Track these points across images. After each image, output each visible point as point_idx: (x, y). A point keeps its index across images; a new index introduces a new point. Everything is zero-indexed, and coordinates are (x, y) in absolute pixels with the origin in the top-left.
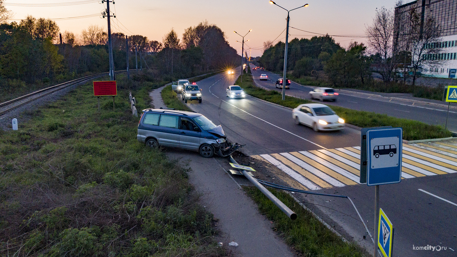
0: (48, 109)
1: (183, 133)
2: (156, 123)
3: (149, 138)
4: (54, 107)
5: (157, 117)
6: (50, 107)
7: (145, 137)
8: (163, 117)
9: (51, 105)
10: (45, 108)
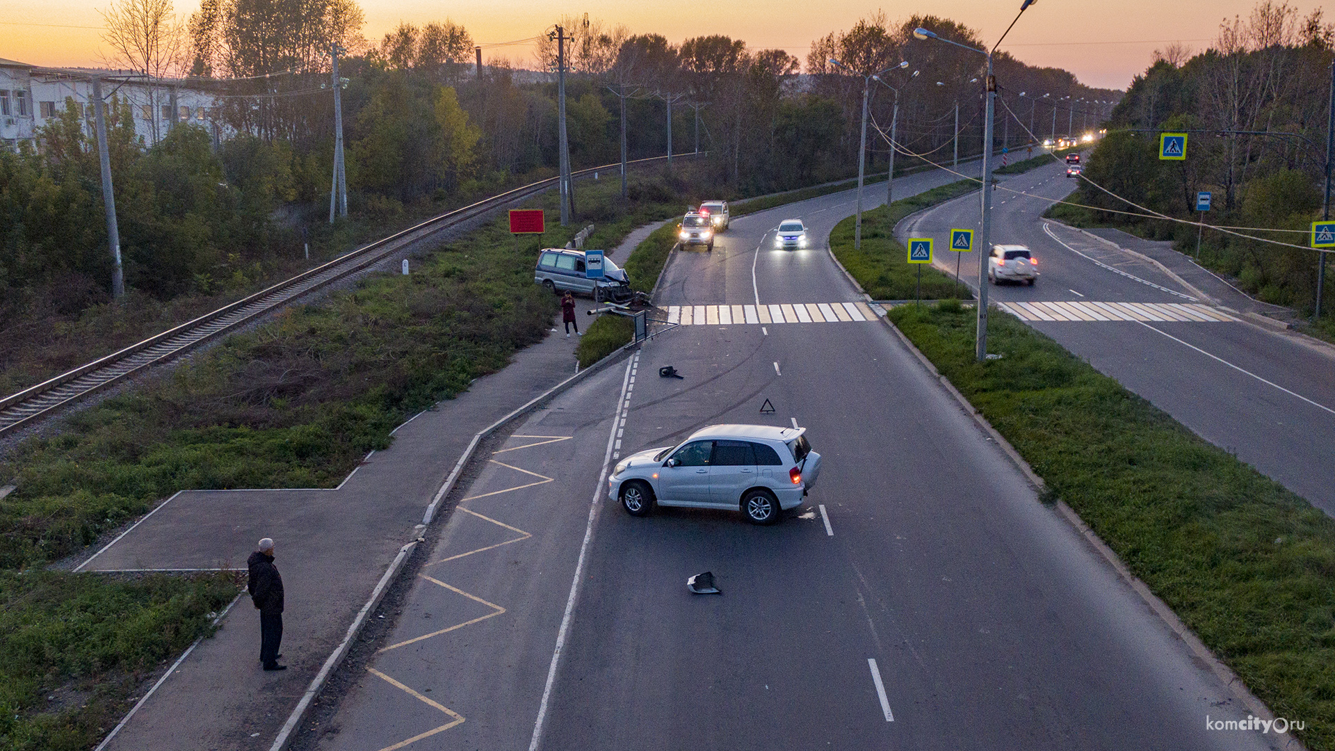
0: (444, 253)
1: (578, 276)
2: (553, 265)
3: (546, 281)
4: (453, 250)
5: (554, 257)
6: (446, 250)
7: (542, 279)
8: (560, 258)
9: (448, 246)
10: (440, 251)
